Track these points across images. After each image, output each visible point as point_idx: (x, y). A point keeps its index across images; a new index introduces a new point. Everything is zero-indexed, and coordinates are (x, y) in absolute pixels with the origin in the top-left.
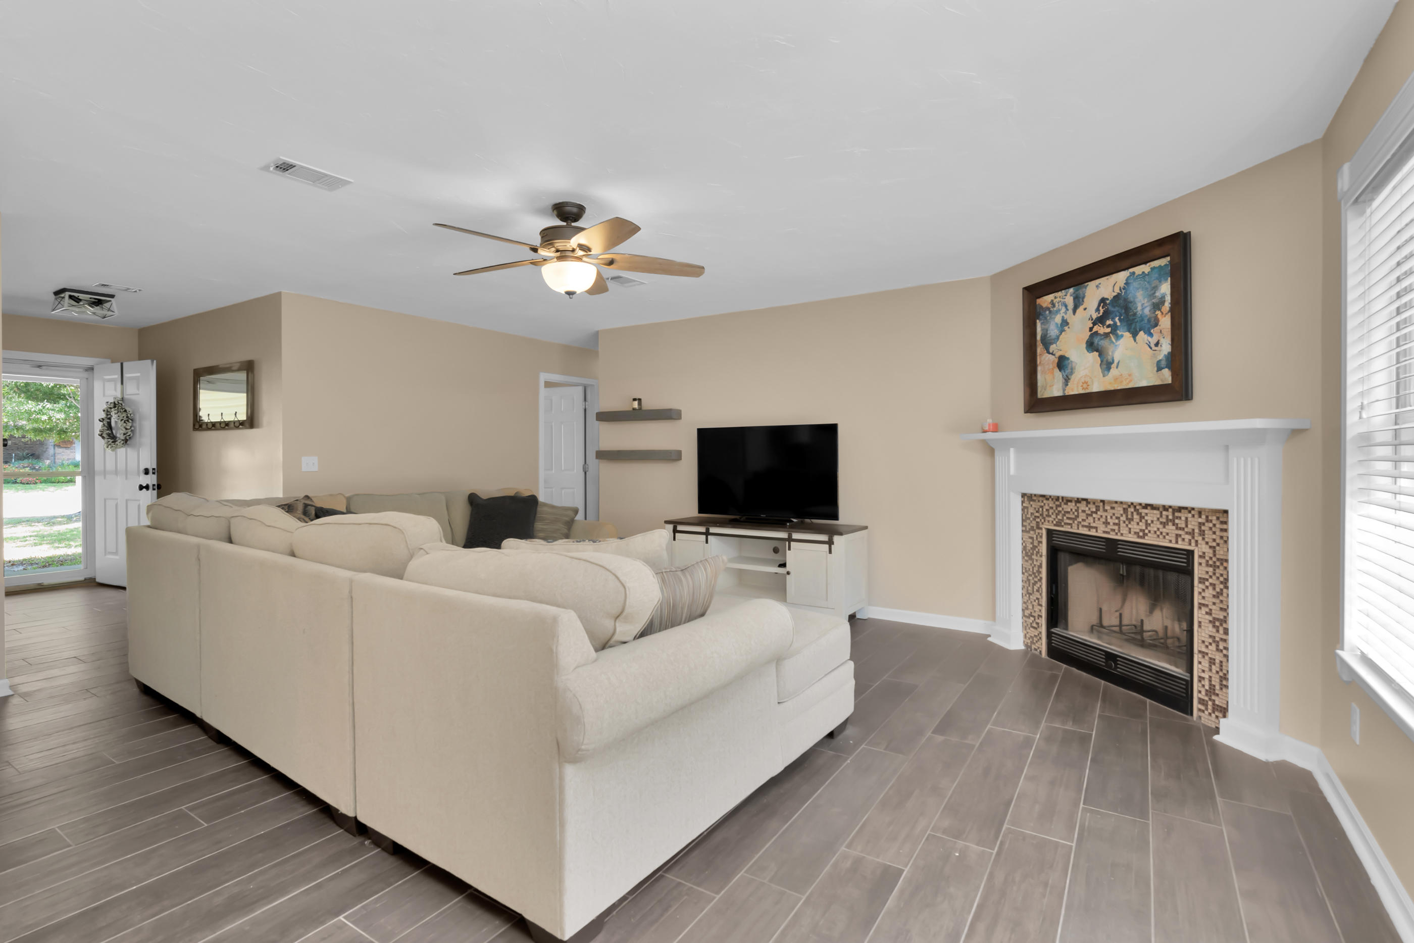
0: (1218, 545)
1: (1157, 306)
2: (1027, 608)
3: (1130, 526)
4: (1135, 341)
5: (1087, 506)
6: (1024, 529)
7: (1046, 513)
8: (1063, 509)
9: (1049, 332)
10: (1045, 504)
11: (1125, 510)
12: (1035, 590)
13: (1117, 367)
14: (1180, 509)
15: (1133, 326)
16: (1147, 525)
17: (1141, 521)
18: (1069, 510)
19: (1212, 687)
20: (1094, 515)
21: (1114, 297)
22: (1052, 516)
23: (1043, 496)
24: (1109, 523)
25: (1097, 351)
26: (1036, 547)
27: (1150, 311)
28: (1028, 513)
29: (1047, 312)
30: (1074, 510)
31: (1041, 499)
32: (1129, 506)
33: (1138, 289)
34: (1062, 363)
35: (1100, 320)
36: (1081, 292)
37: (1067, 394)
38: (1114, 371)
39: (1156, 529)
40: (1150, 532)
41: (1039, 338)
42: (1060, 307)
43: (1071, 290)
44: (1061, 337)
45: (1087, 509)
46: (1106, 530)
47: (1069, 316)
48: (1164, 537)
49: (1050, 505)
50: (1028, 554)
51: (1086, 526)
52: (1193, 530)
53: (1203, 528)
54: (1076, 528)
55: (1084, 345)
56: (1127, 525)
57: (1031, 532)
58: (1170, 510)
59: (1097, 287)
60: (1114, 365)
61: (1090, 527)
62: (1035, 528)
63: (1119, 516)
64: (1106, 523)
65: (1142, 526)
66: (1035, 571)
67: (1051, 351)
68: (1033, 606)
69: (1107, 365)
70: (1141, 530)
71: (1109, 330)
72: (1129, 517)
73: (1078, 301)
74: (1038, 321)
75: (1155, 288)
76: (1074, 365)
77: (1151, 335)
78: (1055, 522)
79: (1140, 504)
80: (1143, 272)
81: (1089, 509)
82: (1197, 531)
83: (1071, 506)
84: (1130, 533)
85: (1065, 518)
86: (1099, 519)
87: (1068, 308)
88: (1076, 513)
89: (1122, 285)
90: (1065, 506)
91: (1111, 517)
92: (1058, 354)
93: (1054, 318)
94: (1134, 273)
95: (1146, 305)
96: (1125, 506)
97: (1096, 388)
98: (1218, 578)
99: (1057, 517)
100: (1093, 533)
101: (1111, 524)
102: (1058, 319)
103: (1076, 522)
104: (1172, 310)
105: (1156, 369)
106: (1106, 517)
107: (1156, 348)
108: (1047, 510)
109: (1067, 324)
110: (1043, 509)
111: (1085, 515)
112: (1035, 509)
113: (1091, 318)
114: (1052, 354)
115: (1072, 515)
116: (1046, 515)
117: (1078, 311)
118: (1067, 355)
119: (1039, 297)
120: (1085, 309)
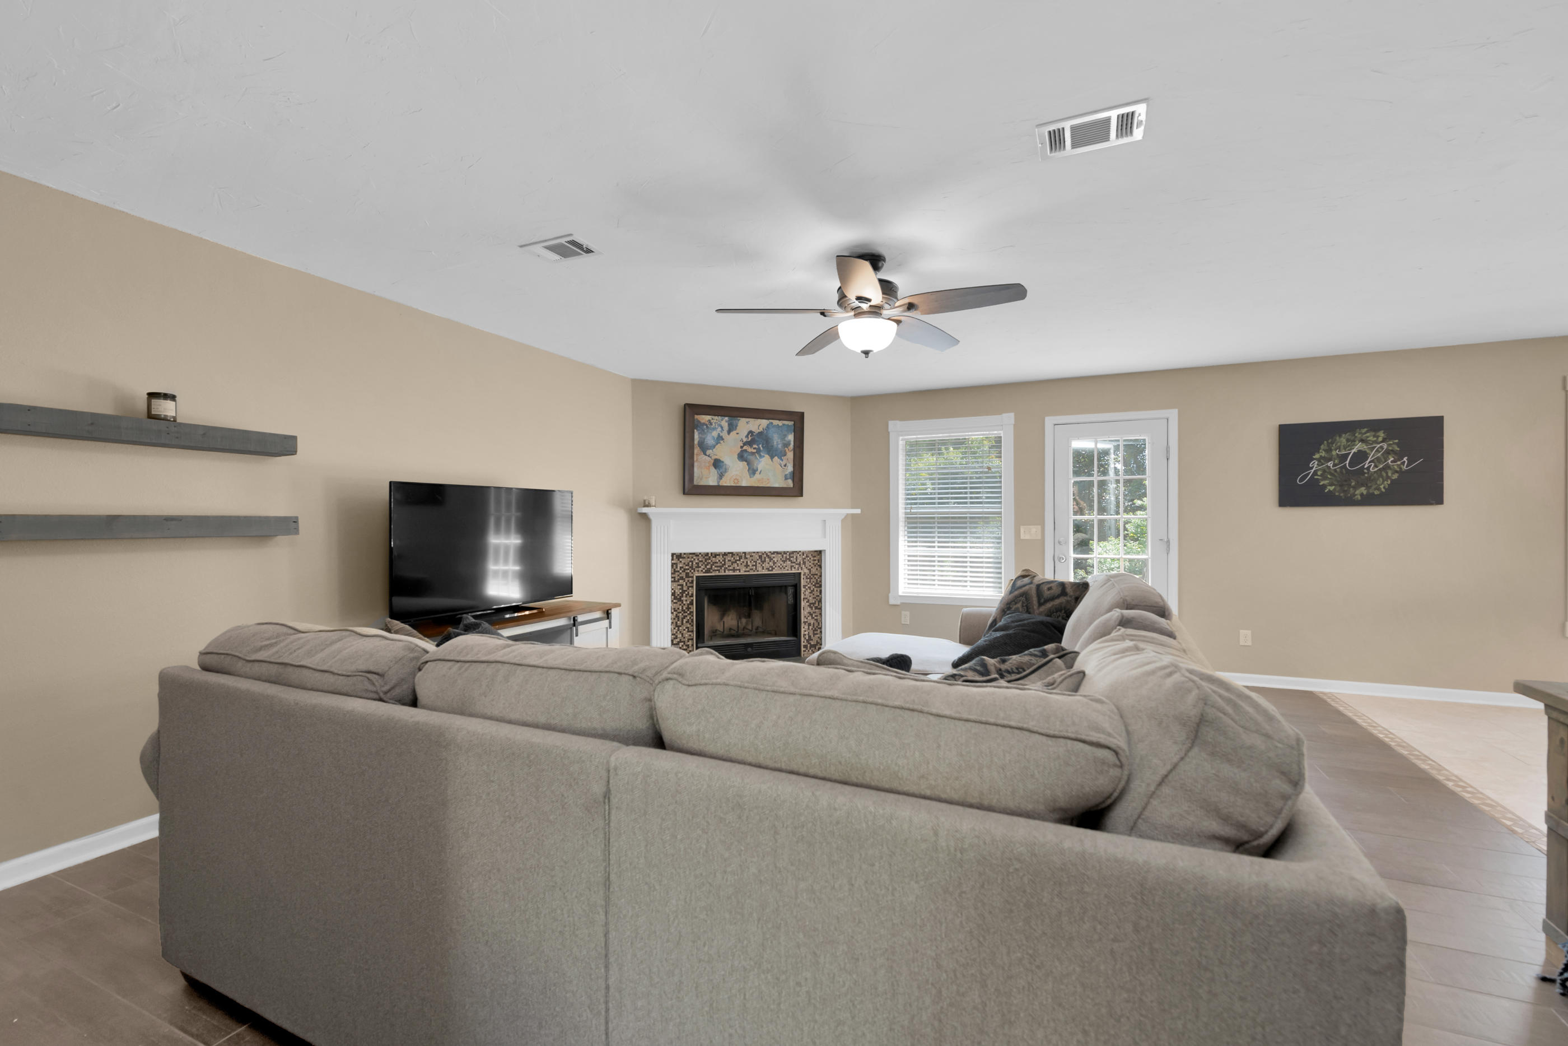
0: (812, 568)
1: (787, 445)
2: (676, 638)
3: (763, 565)
4: (772, 461)
5: (732, 557)
6: (673, 579)
7: (696, 565)
8: (712, 561)
9: (706, 440)
10: (694, 559)
11: (760, 557)
12: (684, 622)
13: (760, 474)
14: (793, 552)
15: (771, 453)
16: (774, 563)
17: (770, 561)
18: (717, 561)
19: (810, 637)
20: (738, 562)
21: (759, 432)
22: (702, 567)
23: (694, 554)
24: (749, 566)
25: (746, 461)
26: (686, 591)
27: (782, 447)
28: (677, 567)
29: (705, 427)
30: (721, 561)
31: (691, 556)
32: (763, 554)
33: (775, 433)
34: (717, 464)
35: (749, 443)
36: (734, 422)
37: (721, 485)
38: (757, 476)
39: (779, 565)
40: (776, 567)
41: (696, 442)
42: (717, 427)
43: (727, 418)
44: (717, 446)
45: (732, 558)
46: (747, 570)
47: (724, 434)
48: (784, 568)
49: (700, 559)
50: (676, 598)
51: (730, 570)
52: (800, 562)
53: (805, 560)
54: (723, 572)
55: (737, 456)
56: (762, 565)
57: (680, 581)
58: (788, 554)
59: (747, 422)
60: (758, 472)
61: (734, 570)
62: (684, 577)
64: (747, 566)
65: (771, 564)
66: (684, 608)
67: (707, 454)
68: (682, 634)
69: (753, 471)
70: (770, 567)
71: (755, 451)
72: (763, 560)
73: (731, 428)
74: (695, 430)
75: (785, 436)
76: (727, 467)
77: (782, 460)
78: (704, 571)
79: (770, 552)
80: (778, 425)
81: (734, 558)
82: (802, 562)
83: (720, 558)
84: (763, 569)
85: (714, 567)
86: (741, 564)
87: (724, 429)
88: (723, 563)
89: (765, 427)
90: (714, 559)
91: (751, 562)
92: (714, 457)
93: (711, 433)
94: (772, 423)
95: (780, 443)
96: (760, 554)
97: (744, 484)
98: (812, 584)
99: (706, 567)
100: (737, 573)
101: (751, 566)
102: (715, 434)
103: (723, 568)
104: (794, 449)
105: (784, 478)
106: (747, 562)
107: (784, 467)
108: (696, 563)
109: (723, 439)
110: (692, 563)
111: (730, 563)
112: (684, 563)
113: (742, 440)
114: (709, 456)
115: (719, 564)
116: (696, 567)
117: (731, 433)
118: (721, 459)
119: (697, 414)
120: (738, 434)
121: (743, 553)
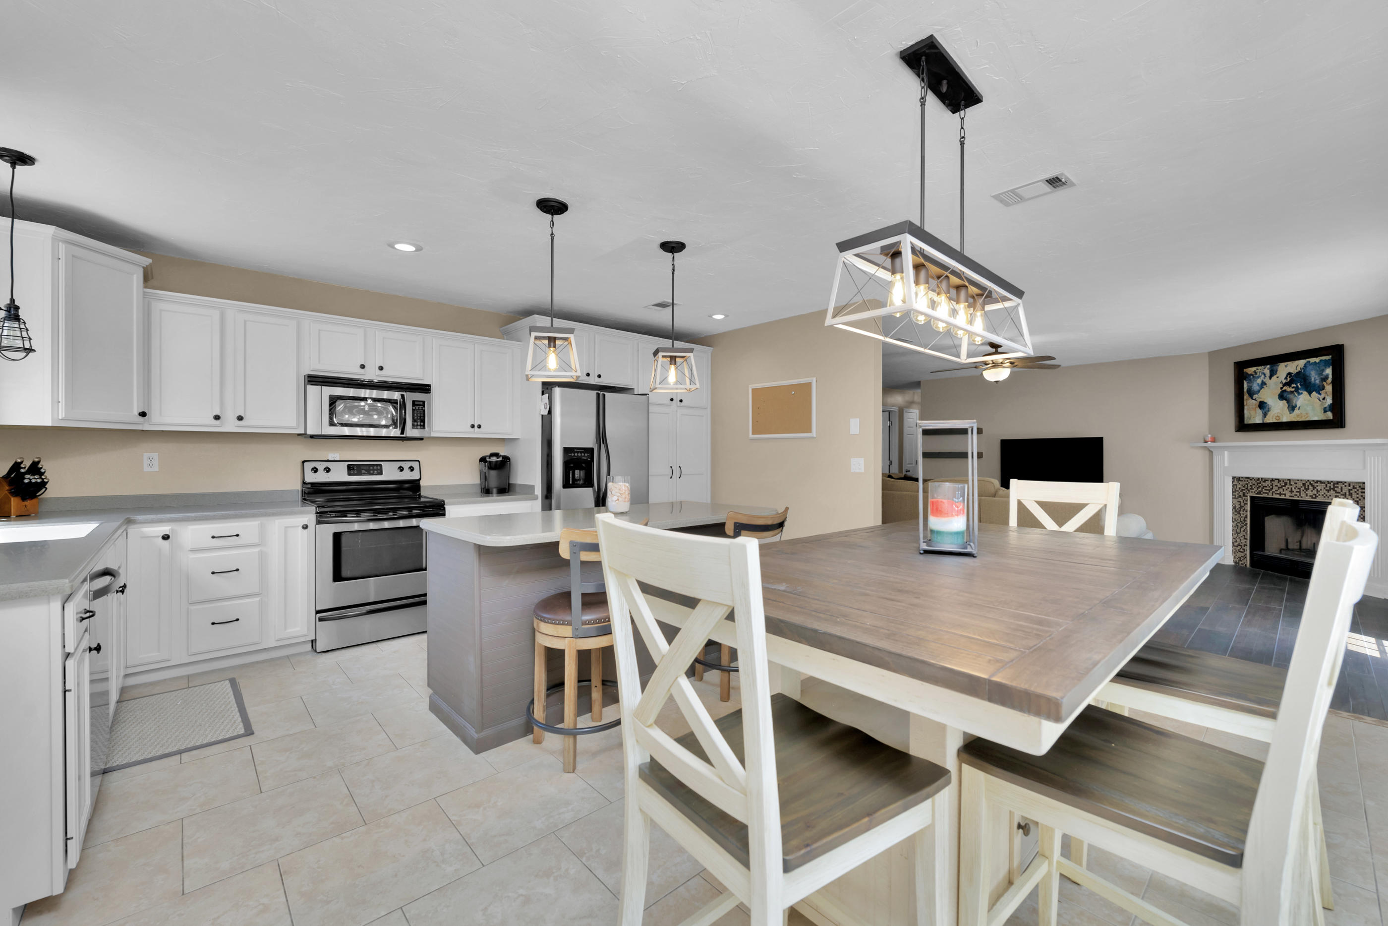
0: (1360, 500)
1: (1325, 379)
2: (1236, 541)
3: (1307, 492)
4: (1310, 396)
5: (1279, 483)
6: (1234, 497)
7: (1250, 487)
8: (1262, 485)
9: (1252, 388)
10: (1249, 483)
11: (1304, 484)
12: (1242, 531)
13: (1299, 409)
14: (1338, 483)
15: (1309, 389)
16: (1318, 491)
17: (1314, 490)
18: (1266, 485)
20: (1284, 488)
21: (1297, 373)
22: (1255, 489)
23: (1248, 478)
24: (1293, 492)
25: (1286, 400)
26: (1243, 507)
27: (1319, 382)
28: (1237, 488)
29: (1252, 377)
30: (1270, 485)
31: (1246, 479)
32: (1307, 482)
33: (1312, 370)
34: (1262, 405)
35: (1288, 384)
36: (1275, 368)
37: (1265, 422)
38: (1296, 411)
39: (1323, 493)
40: (1319, 495)
41: (1245, 390)
42: (1260, 375)
43: (1268, 366)
44: (1261, 391)
45: (1279, 484)
46: (1292, 495)
47: (1267, 380)
48: (1328, 497)
49: (1253, 483)
50: (1237, 511)
51: (1278, 494)
52: (1346, 493)
53: (1351, 492)
54: (1271, 495)
55: (1277, 397)
56: (1305, 492)
57: (1239, 499)
58: (1332, 483)
59: (1286, 366)
60: (1297, 408)
61: (1280, 494)
62: (1242, 496)
63: (1299, 487)
64: (1292, 491)
65: (1315, 492)
66: (1242, 520)
67: (1254, 398)
68: (1240, 540)
69: (1292, 408)
70: (1314, 494)
71: (1293, 390)
72: (1307, 487)
73: (1273, 373)
74: (1245, 381)
75: (1323, 370)
76: (1270, 406)
77: (1320, 394)
78: (1256, 492)
79: (1314, 481)
80: (1315, 362)
81: (1280, 484)
82: (1347, 493)
83: (1268, 483)
84: (1307, 496)
85: (1263, 490)
86: (1287, 490)
87: (1266, 376)
88: (1271, 487)
89: (1302, 367)
90: (1264, 483)
91: (1295, 488)
92: (1259, 400)
93: (1256, 381)
94: (1309, 362)
95: (1317, 378)
96: (1303, 482)
97: (1285, 420)
99: (1258, 489)
100: (1283, 497)
101: (1295, 492)
102: (1259, 381)
103: (1271, 492)
104: (1333, 383)
105: (1323, 411)
106: (1292, 488)
107: (1323, 401)
108: (1251, 486)
109: (1265, 384)
110: (1248, 485)
111: (1277, 487)
112: (1242, 485)
113: (1281, 382)
114: (1255, 400)
115: (1268, 488)
116: (1250, 489)
117: (1273, 378)
118: (1265, 401)
119: (1246, 368)
120: (1278, 377)
121: (1288, 480)
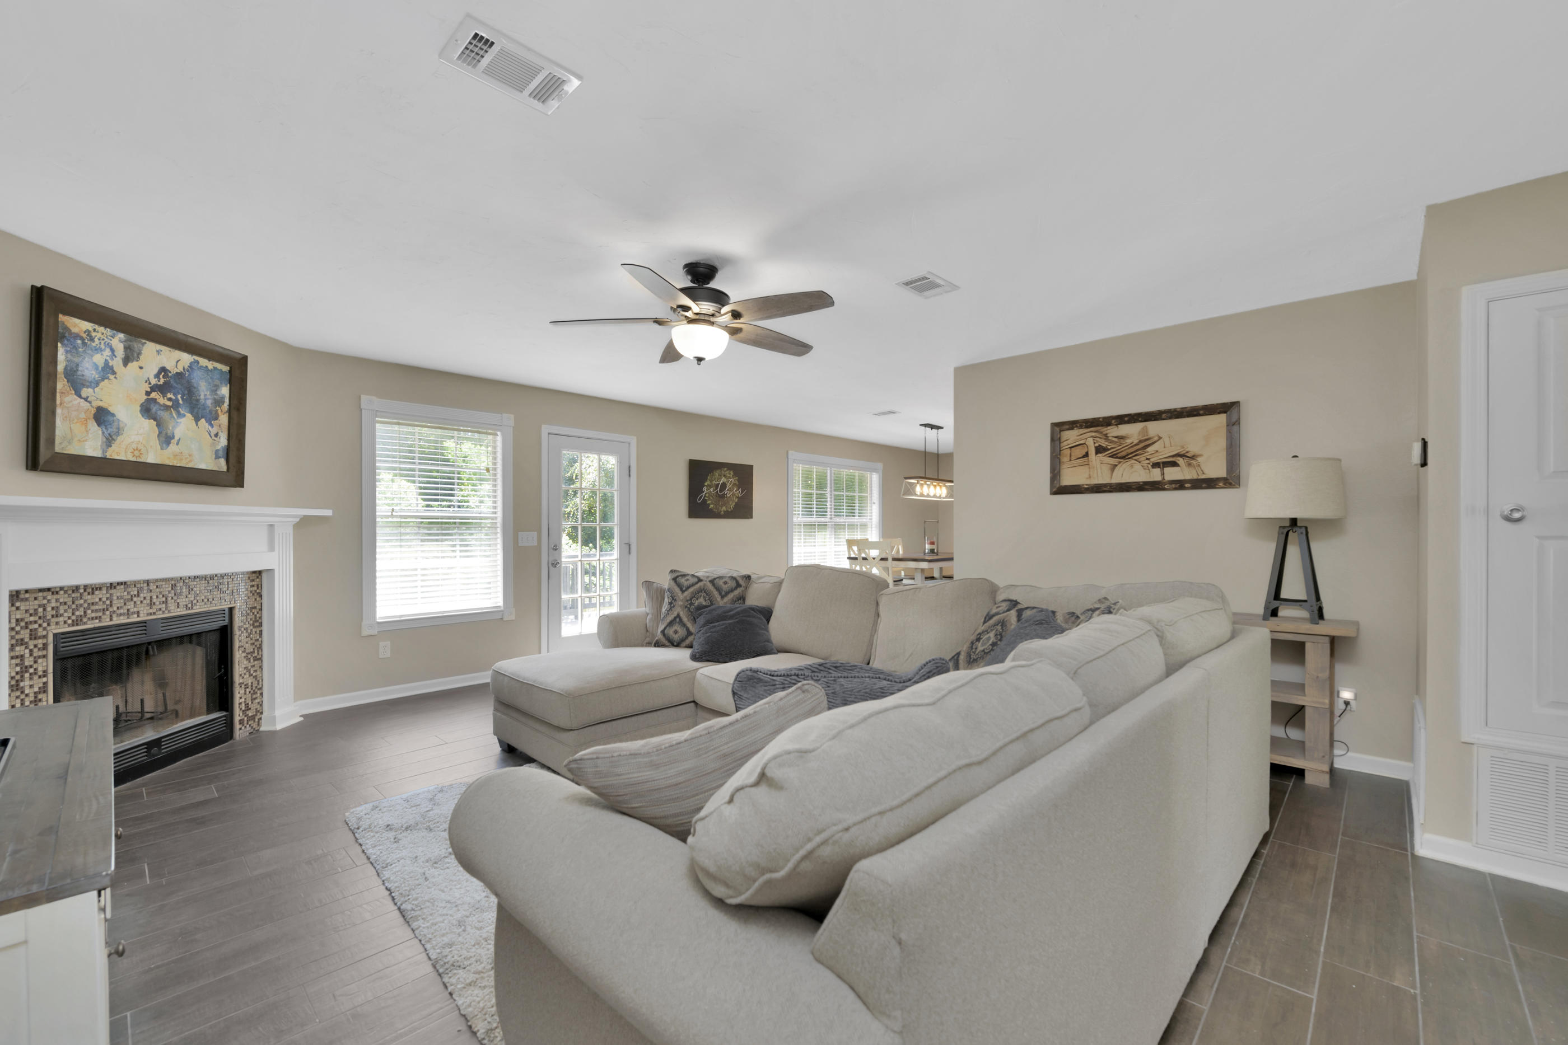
0: (249, 598)
1: (219, 403)
4: (197, 425)
5: (125, 589)
7: (54, 612)
8: (85, 601)
9: (80, 369)
10: (49, 601)
11: (173, 587)
13: (177, 444)
14: (223, 576)
15: (195, 411)
16: (196, 595)
17: (189, 593)
18: (97, 600)
19: (247, 705)
20: (135, 599)
21: (177, 373)
22: (66, 614)
23: (48, 590)
24: (154, 603)
25: (155, 419)
26: (31, 666)
27: (212, 404)
29: (80, 342)
30: (104, 599)
31: (40, 594)
32: (178, 581)
33: (201, 379)
34: (102, 416)
35: (162, 389)
36: (136, 345)
37: (108, 457)
38: (173, 447)
39: (203, 597)
40: (197, 601)
41: (60, 367)
42: (103, 346)
43: (121, 336)
44: (102, 384)
45: (126, 593)
46: (151, 611)
47: (117, 363)
48: (210, 602)
49: (61, 600)
51: (121, 615)
52: (233, 591)
54: (108, 620)
55: (138, 408)
56: (176, 601)
57: (18, 648)
58: (215, 578)
59: (157, 351)
60: (173, 441)
61: (128, 614)
62: (26, 640)
63: (166, 593)
64: (152, 604)
65: (191, 597)
67: (83, 395)
69: (166, 439)
70: (189, 602)
71: (170, 403)
73: (130, 355)
74: (59, 345)
75: (217, 386)
76: (121, 425)
77: (212, 427)
78: (70, 622)
80: (207, 367)
81: (129, 593)
82: (236, 590)
83: (102, 594)
84: (178, 607)
85: (89, 612)
87: (116, 354)
88: (108, 602)
89: (186, 366)
90: (89, 597)
91: (157, 597)
92: (97, 403)
93: (92, 356)
94: (198, 362)
95: (209, 397)
96: (173, 582)
97: (151, 459)
98: (249, 623)
99: (73, 614)
100: (134, 619)
101: (157, 603)
102: (99, 359)
104: (230, 411)
105: (214, 456)
106: (151, 597)
107: (215, 438)
108: (53, 608)
109: (114, 373)
110: (44, 610)
111: (122, 601)
112: (27, 611)
113: (148, 381)
114: (86, 399)
115: (101, 606)
116: (53, 616)
117: (130, 365)
118: (110, 409)
119: (65, 314)
120: (141, 368)
121: (144, 581)
